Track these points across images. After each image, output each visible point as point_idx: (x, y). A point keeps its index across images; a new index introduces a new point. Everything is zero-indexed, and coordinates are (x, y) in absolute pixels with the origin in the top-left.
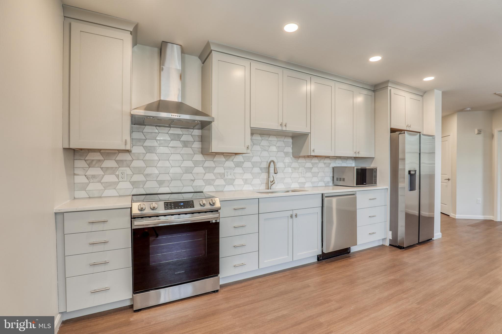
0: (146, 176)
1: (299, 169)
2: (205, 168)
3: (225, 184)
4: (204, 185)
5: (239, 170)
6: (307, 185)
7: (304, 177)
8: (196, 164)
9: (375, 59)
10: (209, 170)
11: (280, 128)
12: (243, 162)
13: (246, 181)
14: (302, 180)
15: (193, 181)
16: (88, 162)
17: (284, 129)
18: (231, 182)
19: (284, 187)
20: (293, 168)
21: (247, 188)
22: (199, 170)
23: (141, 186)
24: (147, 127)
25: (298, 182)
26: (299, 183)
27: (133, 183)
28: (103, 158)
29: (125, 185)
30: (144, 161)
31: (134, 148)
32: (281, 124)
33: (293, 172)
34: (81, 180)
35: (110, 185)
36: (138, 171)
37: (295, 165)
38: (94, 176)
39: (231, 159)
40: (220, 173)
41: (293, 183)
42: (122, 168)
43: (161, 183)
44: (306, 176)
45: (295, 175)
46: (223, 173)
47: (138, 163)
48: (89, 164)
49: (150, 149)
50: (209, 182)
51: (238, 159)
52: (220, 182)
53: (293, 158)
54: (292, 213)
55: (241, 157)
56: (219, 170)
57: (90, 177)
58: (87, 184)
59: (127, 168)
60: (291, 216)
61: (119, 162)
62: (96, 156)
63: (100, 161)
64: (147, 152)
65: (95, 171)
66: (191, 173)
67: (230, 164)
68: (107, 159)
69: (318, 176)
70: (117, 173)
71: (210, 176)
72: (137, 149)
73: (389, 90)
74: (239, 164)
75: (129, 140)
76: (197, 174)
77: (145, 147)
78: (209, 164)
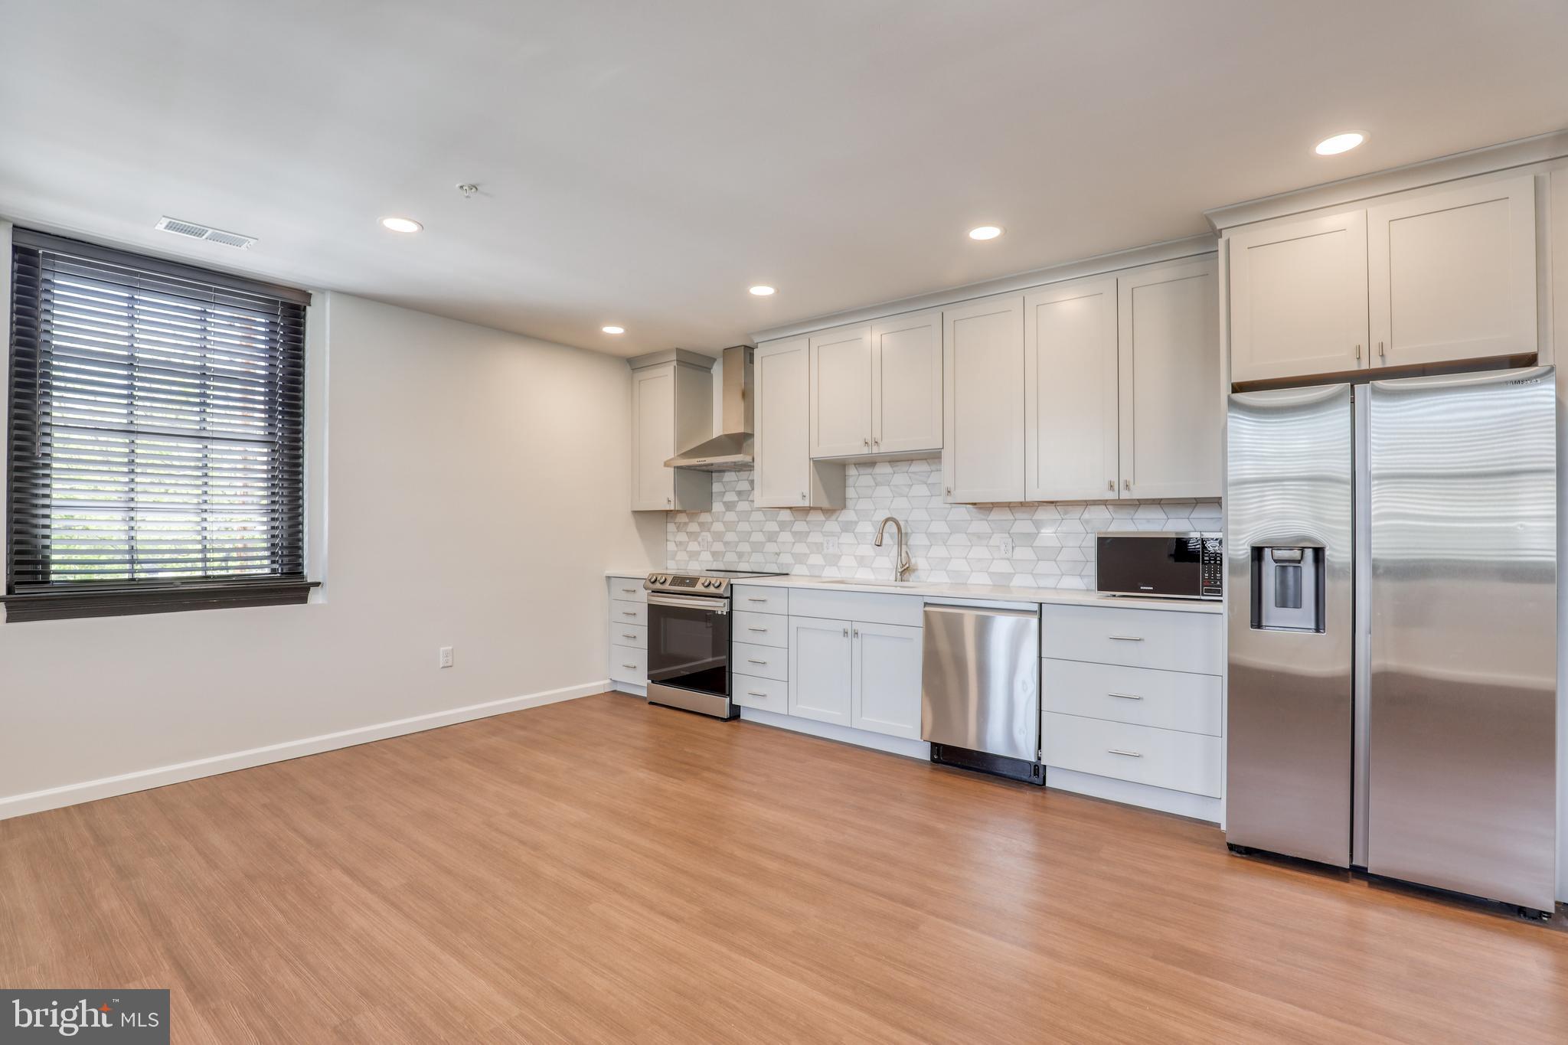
0: (726, 544)
1: (990, 538)
2: (795, 534)
3: (824, 563)
4: (793, 562)
5: (847, 538)
6: (1017, 581)
7: (1008, 559)
8: (783, 526)
9: (985, 233)
10: (800, 536)
11: (865, 451)
12: (856, 523)
13: (861, 561)
14: (1003, 567)
15: (778, 554)
16: (677, 525)
17: (875, 450)
18: (833, 560)
19: (949, 581)
20: (974, 534)
21: (863, 575)
22: (786, 537)
23: (721, 559)
24: (726, 474)
25: (989, 571)
26: (991, 574)
27: (714, 554)
28: (687, 521)
29: (706, 556)
30: (724, 523)
31: (714, 505)
32: (866, 443)
33: (972, 546)
34: (671, 546)
35: (694, 555)
36: (718, 537)
37: (980, 525)
38: (681, 543)
39: (834, 517)
40: (816, 543)
41: (972, 571)
42: (703, 533)
43: (740, 555)
44: (1014, 558)
45: (979, 552)
46: (822, 544)
47: (718, 527)
48: (678, 528)
49: (729, 506)
50: (800, 559)
51: (848, 515)
52: (816, 559)
53: (974, 510)
54: (847, 626)
55: (852, 512)
56: (815, 538)
57: (679, 544)
58: (676, 553)
59: (708, 534)
60: (846, 633)
61: (701, 524)
62: (682, 518)
63: (686, 524)
64: (727, 511)
65: (682, 537)
66: (776, 542)
67: (832, 525)
68: (691, 521)
69: (1058, 559)
70: (700, 539)
71: (801, 548)
72: (717, 507)
73: (1221, 242)
74: (848, 527)
75: (672, 498)
76: (784, 543)
77: (725, 503)
78: (800, 526)
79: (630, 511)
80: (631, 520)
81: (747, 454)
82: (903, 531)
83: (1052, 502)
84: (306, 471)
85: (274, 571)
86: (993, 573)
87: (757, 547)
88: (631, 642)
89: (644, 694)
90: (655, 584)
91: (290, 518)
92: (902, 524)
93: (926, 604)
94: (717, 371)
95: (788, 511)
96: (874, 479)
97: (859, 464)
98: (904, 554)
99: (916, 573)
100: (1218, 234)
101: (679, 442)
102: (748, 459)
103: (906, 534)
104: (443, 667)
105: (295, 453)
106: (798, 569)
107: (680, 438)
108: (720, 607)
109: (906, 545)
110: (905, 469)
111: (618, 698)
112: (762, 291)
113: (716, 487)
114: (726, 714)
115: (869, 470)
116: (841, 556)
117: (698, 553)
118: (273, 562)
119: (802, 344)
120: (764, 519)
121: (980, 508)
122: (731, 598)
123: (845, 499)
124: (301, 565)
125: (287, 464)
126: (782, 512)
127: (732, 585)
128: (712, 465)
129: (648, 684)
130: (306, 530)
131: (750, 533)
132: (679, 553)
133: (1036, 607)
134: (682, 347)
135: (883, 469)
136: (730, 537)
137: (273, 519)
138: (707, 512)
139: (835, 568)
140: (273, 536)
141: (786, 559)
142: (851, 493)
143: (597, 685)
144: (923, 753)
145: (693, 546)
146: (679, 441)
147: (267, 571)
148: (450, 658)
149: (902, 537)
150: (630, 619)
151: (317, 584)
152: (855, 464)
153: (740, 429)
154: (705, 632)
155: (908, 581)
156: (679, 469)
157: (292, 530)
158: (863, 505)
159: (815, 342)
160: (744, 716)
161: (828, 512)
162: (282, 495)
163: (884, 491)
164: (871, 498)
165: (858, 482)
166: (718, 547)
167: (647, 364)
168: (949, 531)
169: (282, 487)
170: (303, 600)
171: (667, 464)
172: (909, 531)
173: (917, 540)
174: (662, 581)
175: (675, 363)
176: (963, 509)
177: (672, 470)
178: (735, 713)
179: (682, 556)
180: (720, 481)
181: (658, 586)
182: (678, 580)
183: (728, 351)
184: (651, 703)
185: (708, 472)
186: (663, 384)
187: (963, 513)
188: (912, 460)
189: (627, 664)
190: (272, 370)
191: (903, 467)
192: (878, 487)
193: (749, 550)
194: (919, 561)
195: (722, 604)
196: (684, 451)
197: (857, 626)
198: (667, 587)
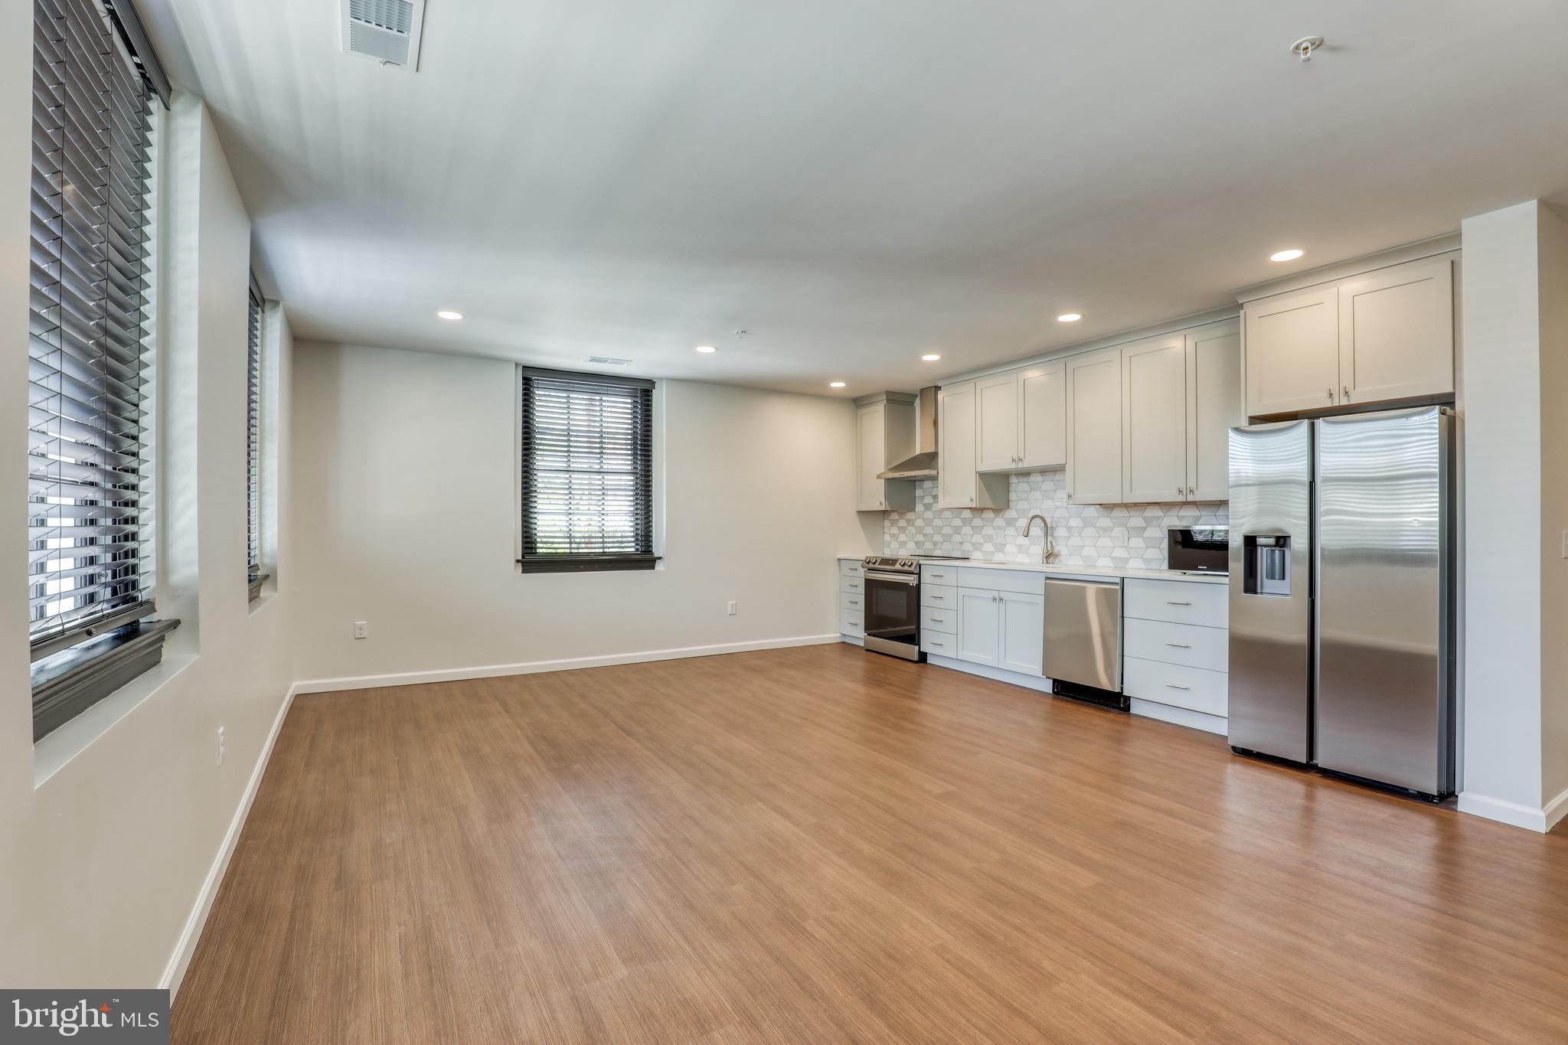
0: (925, 535)
1: (1112, 530)
2: (973, 528)
3: (994, 549)
4: (972, 549)
5: (1011, 531)
7: (1125, 547)
8: (965, 521)
9: (1069, 318)
10: (977, 529)
11: (1013, 466)
12: (1017, 519)
13: (1020, 549)
14: (1121, 553)
15: (961, 543)
16: (891, 521)
17: (1020, 465)
18: (1000, 548)
19: (1082, 563)
20: (1100, 528)
21: (1022, 559)
22: (967, 530)
23: (921, 547)
24: (922, 483)
25: (1112, 556)
26: (1113, 559)
27: (917, 543)
28: (897, 518)
29: (911, 545)
30: (924, 519)
31: (917, 505)
32: (1013, 460)
33: (1099, 536)
34: (887, 537)
35: (903, 544)
36: (920, 530)
37: (1105, 521)
38: (894, 535)
39: (1001, 515)
40: (988, 535)
41: (1099, 556)
42: (909, 528)
43: (935, 544)
44: (1130, 546)
45: (1105, 541)
46: (992, 535)
47: (919, 523)
48: (891, 524)
49: (928, 507)
50: (977, 547)
51: (1011, 514)
52: (988, 547)
53: (1101, 509)
54: (996, 594)
55: (1014, 511)
56: (988, 531)
57: (893, 536)
58: (890, 542)
59: (912, 528)
60: (994, 599)
61: (908, 521)
62: (894, 516)
63: (897, 520)
64: (926, 510)
65: (894, 530)
66: (959, 534)
67: (999, 521)
68: (901, 518)
69: (1161, 547)
70: (907, 532)
71: (978, 539)
72: (919, 507)
73: (1242, 312)
74: (1011, 522)
75: (883, 501)
76: (965, 534)
77: (925, 505)
78: (977, 522)
79: (855, 512)
80: (856, 518)
81: (934, 469)
82: (1049, 525)
83: (1157, 503)
84: (653, 490)
85: (637, 550)
86: (1115, 558)
87: (947, 538)
88: (853, 606)
89: (862, 644)
90: (869, 564)
91: (645, 518)
92: (1048, 521)
93: (1047, 578)
94: (917, 403)
95: (969, 511)
96: (1030, 486)
97: (1019, 474)
98: (1049, 544)
99: (1059, 558)
100: (1241, 306)
101: (888, 460)
102: (933, 472)
103: (1052, 527)
104: (731, 615)
105: (647, 479)
106: (976, 555)
107: (890, 455)
108: (911, 580)
109: (1052, 536)
110: (1051, 478)
111: (845, 647)
112: (931, 358)
113: (918, 493)
114: (916, 658)
115: (1026, 479)
116: (1005, 545)
117: (906, 542)
118: (637, 544)
119: (970, 386)
120: (951, 516)
121: (1105, 508)
122: (919, 574)
123: (1008, 501)
124: (651, 546)
125: (644, 486)
126: (965, 511)
127: (920, 565)
128: (915, 476)
129: (865, 636)
130: (654, 525)
131: (941, 528)
132: (892, 543)
133: (1118, 580)
134: (889, 390)
135: (1036, 478)
136: (928, 530)
137: (637, 519)
138: (911, 511)
139: (1002, 554)
140: (637, 529)
141: (967, 547)
142: (1013, 496)
143: (832, 637)
144: (1047, 687)
145: (902, 537)
146: (889, 458)
147: (633, 550)
148: (734, 609)
149: (1048, 530)
150: (853, 590)
151: (660, 558)
152: (1016, 474)
153: (933, 450)
154: (901, 598)
155: (1053, 563)
156: (888, 481)
157: (647, 525)
158: (1022, 505)
159: (980, 385)
160: (930, 660)
161: (997, 511)
162: (641, 505)
163: (1036, 495)
164: (1027, 500)
165: (1018, 487)
166: (920, 538)
167: (867, 402)
168: (1082, 525)
169: (641, 500)
170: (653, 568)
171: (879, 477)
172: (1054, 526)
173: (1061, 532)
174: (874, 561)
175: (885, 402)
176: (1092, 508)
177: (882, 481)
178: (923, 657)
179: (895, 544)
180: (921, 488)
181: (871, 566)
182: (885, 561)
183: (923, 391)
184: (867, 650)
185: (913, 482)
186: (877, 419)
187: (1092, 512)
188: (1056, 471)
189: (852, 622)
190: (635, 430)
191: (1050, 476)
192: (1033, 492)
193: (941, 540)
194: (1061, 548)
195: (912, 579)
196: (892, 466)
197: (1002, 595)
198: (877, 566)
